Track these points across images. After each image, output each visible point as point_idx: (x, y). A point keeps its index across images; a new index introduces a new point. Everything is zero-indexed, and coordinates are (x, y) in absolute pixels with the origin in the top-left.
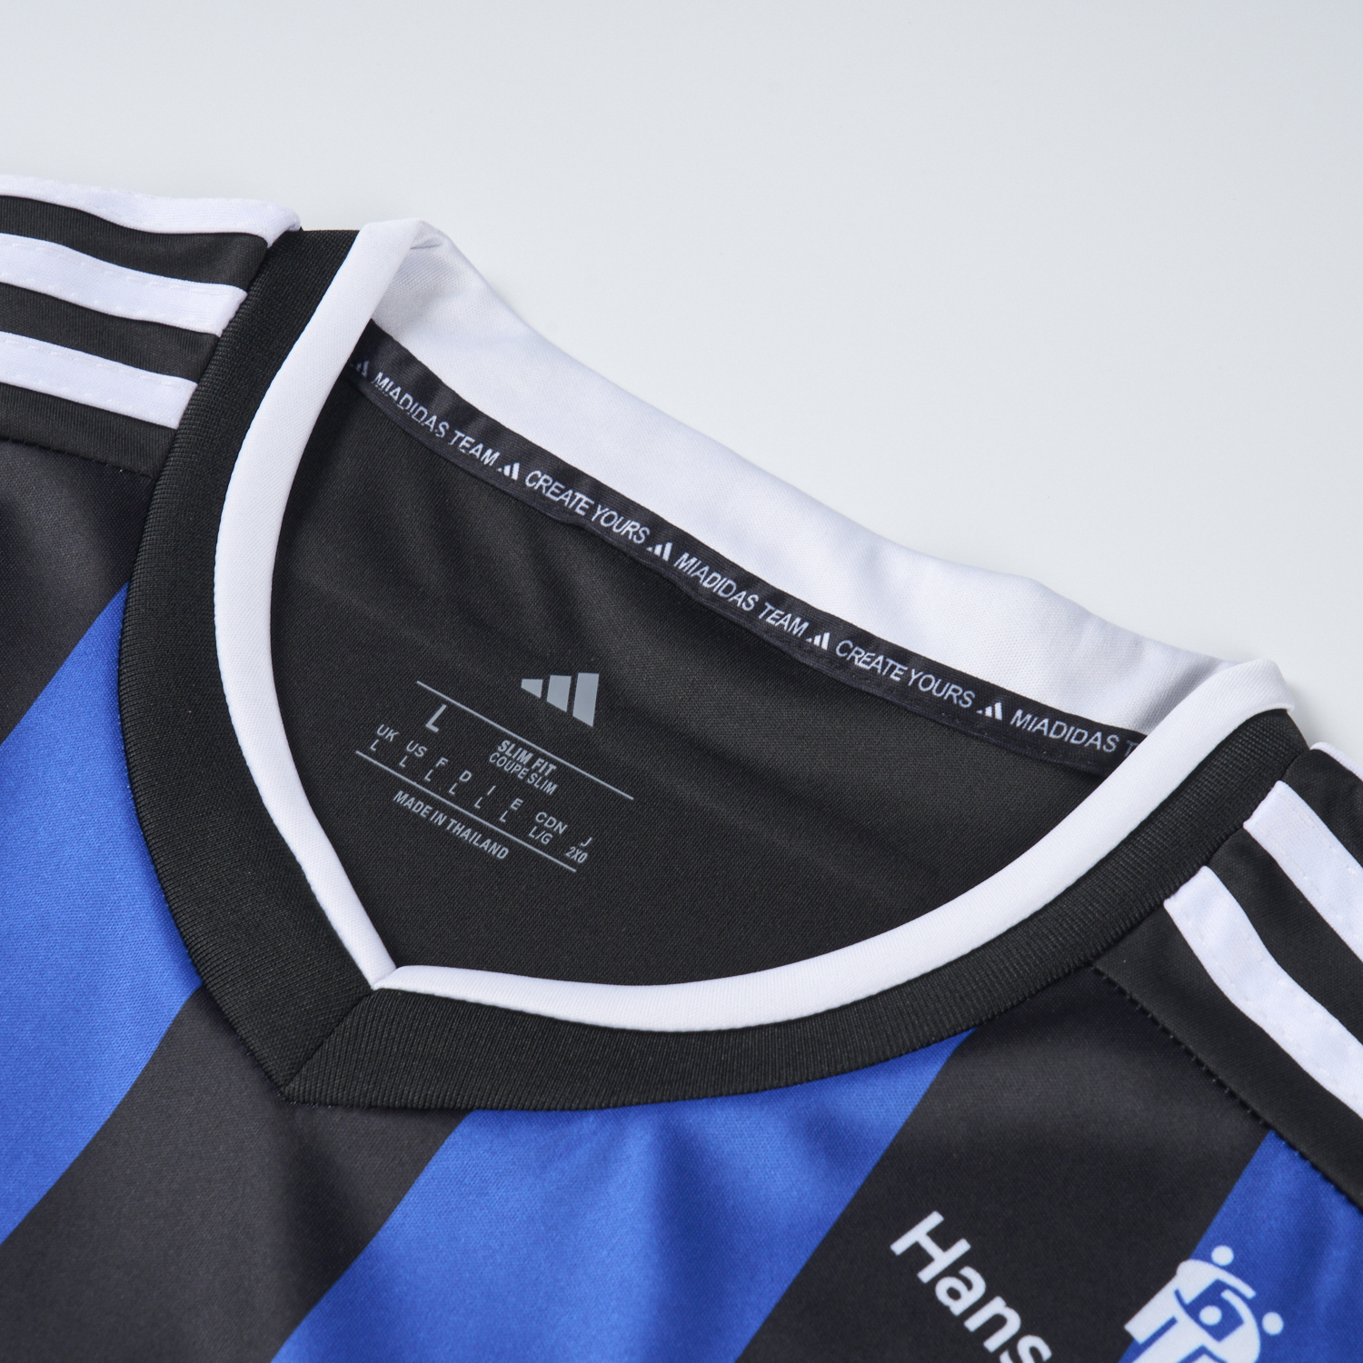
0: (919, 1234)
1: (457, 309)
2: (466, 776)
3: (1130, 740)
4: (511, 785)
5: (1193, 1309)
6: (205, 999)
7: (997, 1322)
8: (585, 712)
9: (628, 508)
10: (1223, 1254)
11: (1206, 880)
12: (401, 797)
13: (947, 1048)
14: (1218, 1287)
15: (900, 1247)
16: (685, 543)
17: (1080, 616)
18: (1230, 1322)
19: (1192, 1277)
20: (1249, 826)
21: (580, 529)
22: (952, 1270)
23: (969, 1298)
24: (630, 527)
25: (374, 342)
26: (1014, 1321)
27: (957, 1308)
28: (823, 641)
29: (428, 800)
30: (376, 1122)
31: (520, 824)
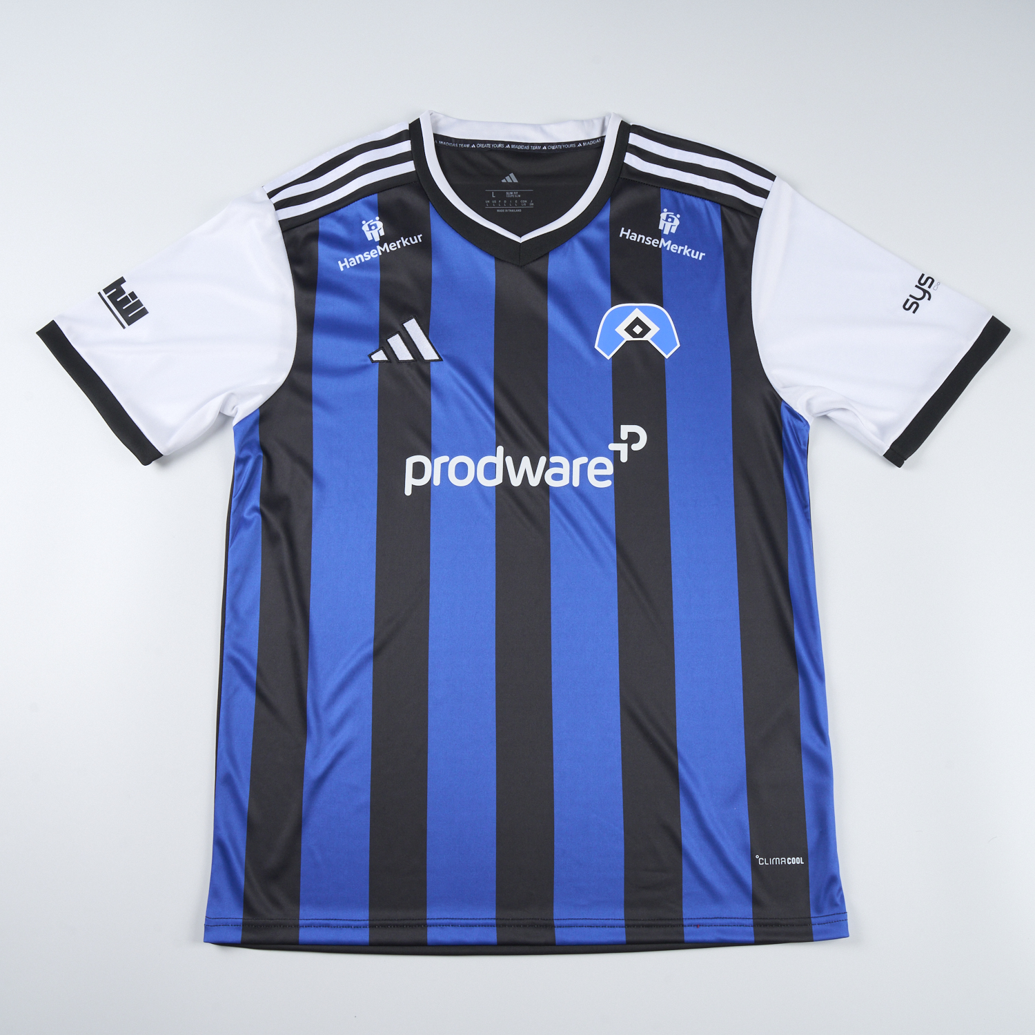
0: (622, 232)
1: (442, 123)
2: (505, 202)
3: (602, 138)
4: (513, 199)
5: (666, 220)
6: (497, 259)
7: (641, 238)
8: (515, 181)
9: (498, 142)
10: (665, 210)
11: (628, 154)
12: (498, 211)
13: (609, 203)
14: (668, 215)
15: (621, 236)
16: (511, 143)
17: (582, 121)
18: (673, 219)
19: (663, 216)
20: (629, 142)
21: (491, 150)
22: (630, 235)
23: (635, 237)
24: (500, 145)
25: (437, 137)
26: (643, 237)
27: (635, 240)
28: (545, 148)
29: (503, 209)
30: (537, 262)
31: (519, 204)
